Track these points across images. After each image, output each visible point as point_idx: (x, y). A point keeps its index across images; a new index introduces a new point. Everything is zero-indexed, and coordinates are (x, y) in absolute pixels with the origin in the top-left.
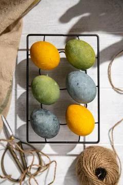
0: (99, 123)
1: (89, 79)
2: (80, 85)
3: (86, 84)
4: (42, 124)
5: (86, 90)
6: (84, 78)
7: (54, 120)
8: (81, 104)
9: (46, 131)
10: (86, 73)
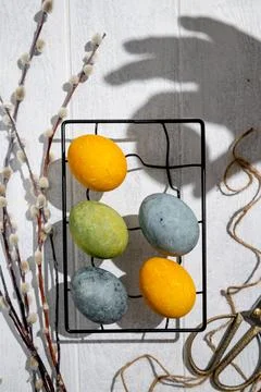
0: (204, 292)
1: (185, 209)
2: (165, 222)
3: (177, 220)
4: (92, 299)
5: (178, 231)
6: (172, 207)
7: (116, 289)
8: (169, 258)
9: (101, 312)
10: (179, 197)
